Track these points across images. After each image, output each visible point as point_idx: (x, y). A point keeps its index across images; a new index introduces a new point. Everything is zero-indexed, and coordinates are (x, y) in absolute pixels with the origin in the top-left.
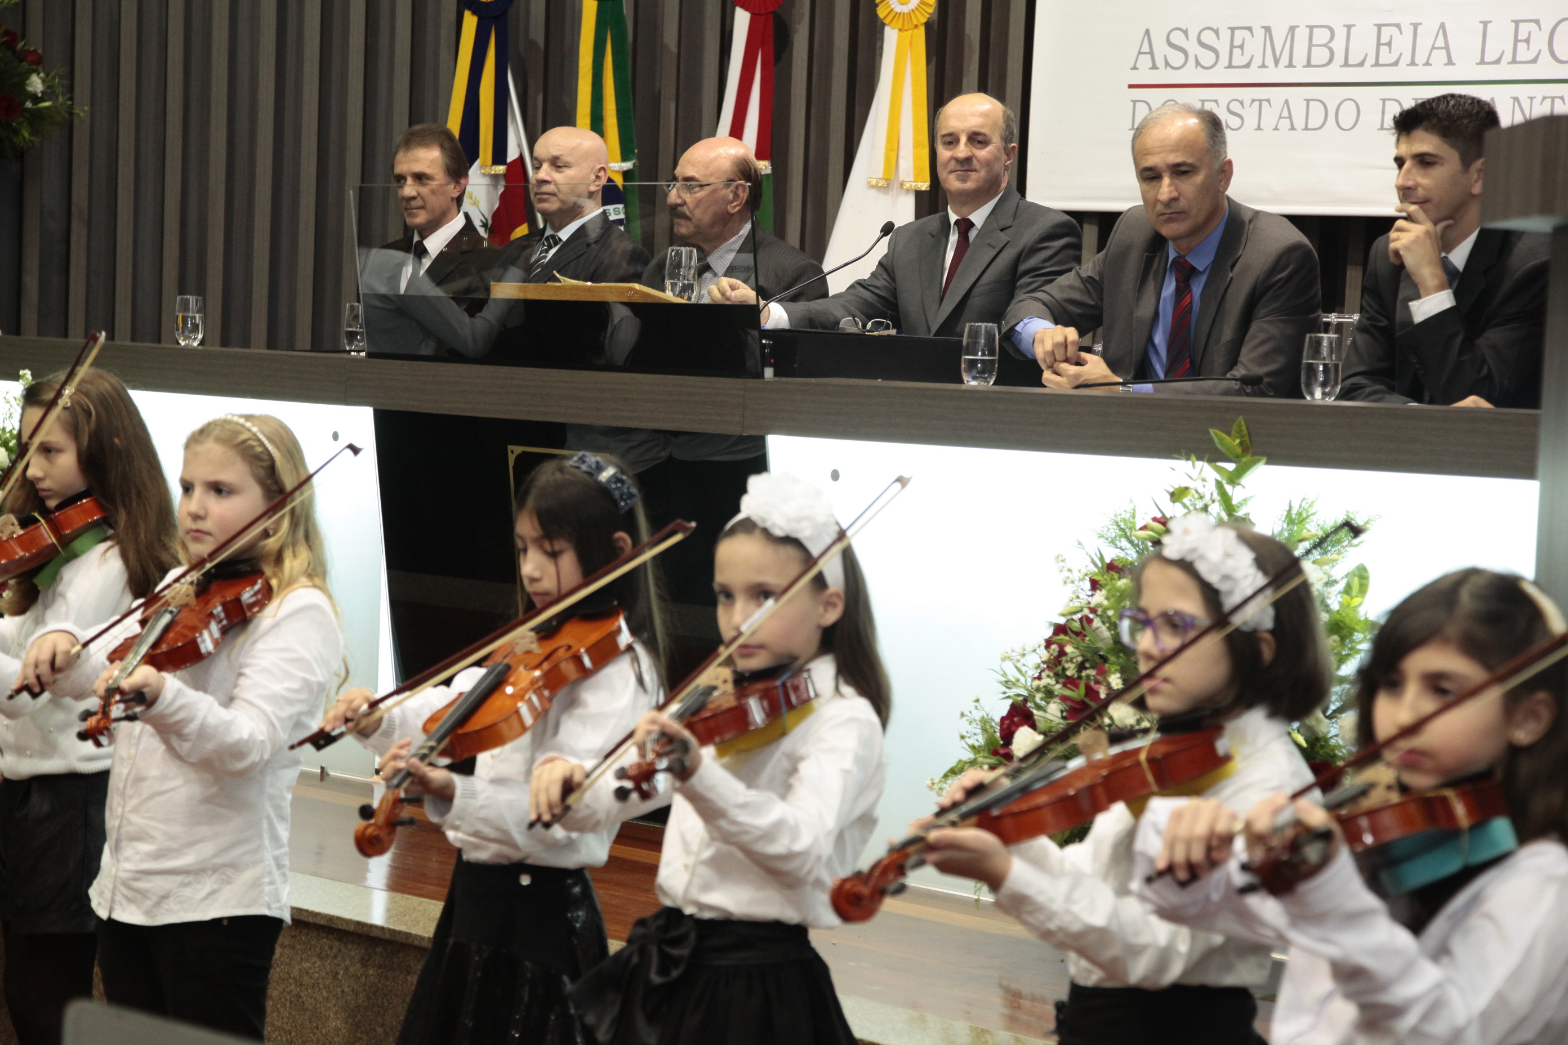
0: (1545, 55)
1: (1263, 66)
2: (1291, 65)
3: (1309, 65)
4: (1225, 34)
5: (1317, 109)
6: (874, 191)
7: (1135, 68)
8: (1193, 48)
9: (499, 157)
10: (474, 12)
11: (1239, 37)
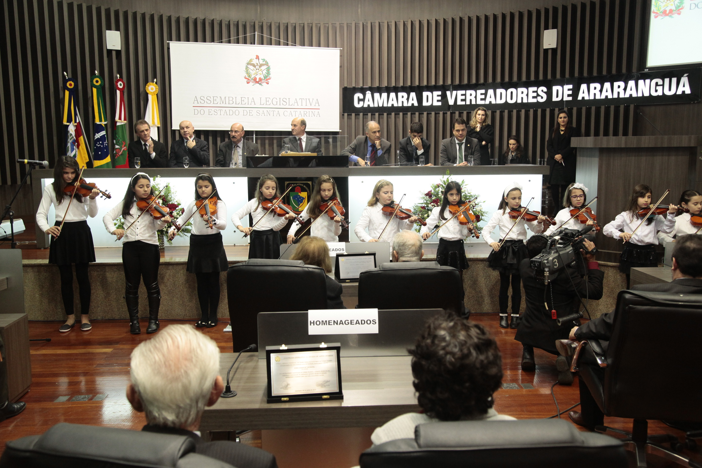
0: (271, 104)
2: (226, 104)
3: (229, 104)
4: (212, 98)
5: (231, 112)
7: (194, 103)
8: (206, 100)
9: (75, 122)
10: (68, 90)
11: (215, 98)
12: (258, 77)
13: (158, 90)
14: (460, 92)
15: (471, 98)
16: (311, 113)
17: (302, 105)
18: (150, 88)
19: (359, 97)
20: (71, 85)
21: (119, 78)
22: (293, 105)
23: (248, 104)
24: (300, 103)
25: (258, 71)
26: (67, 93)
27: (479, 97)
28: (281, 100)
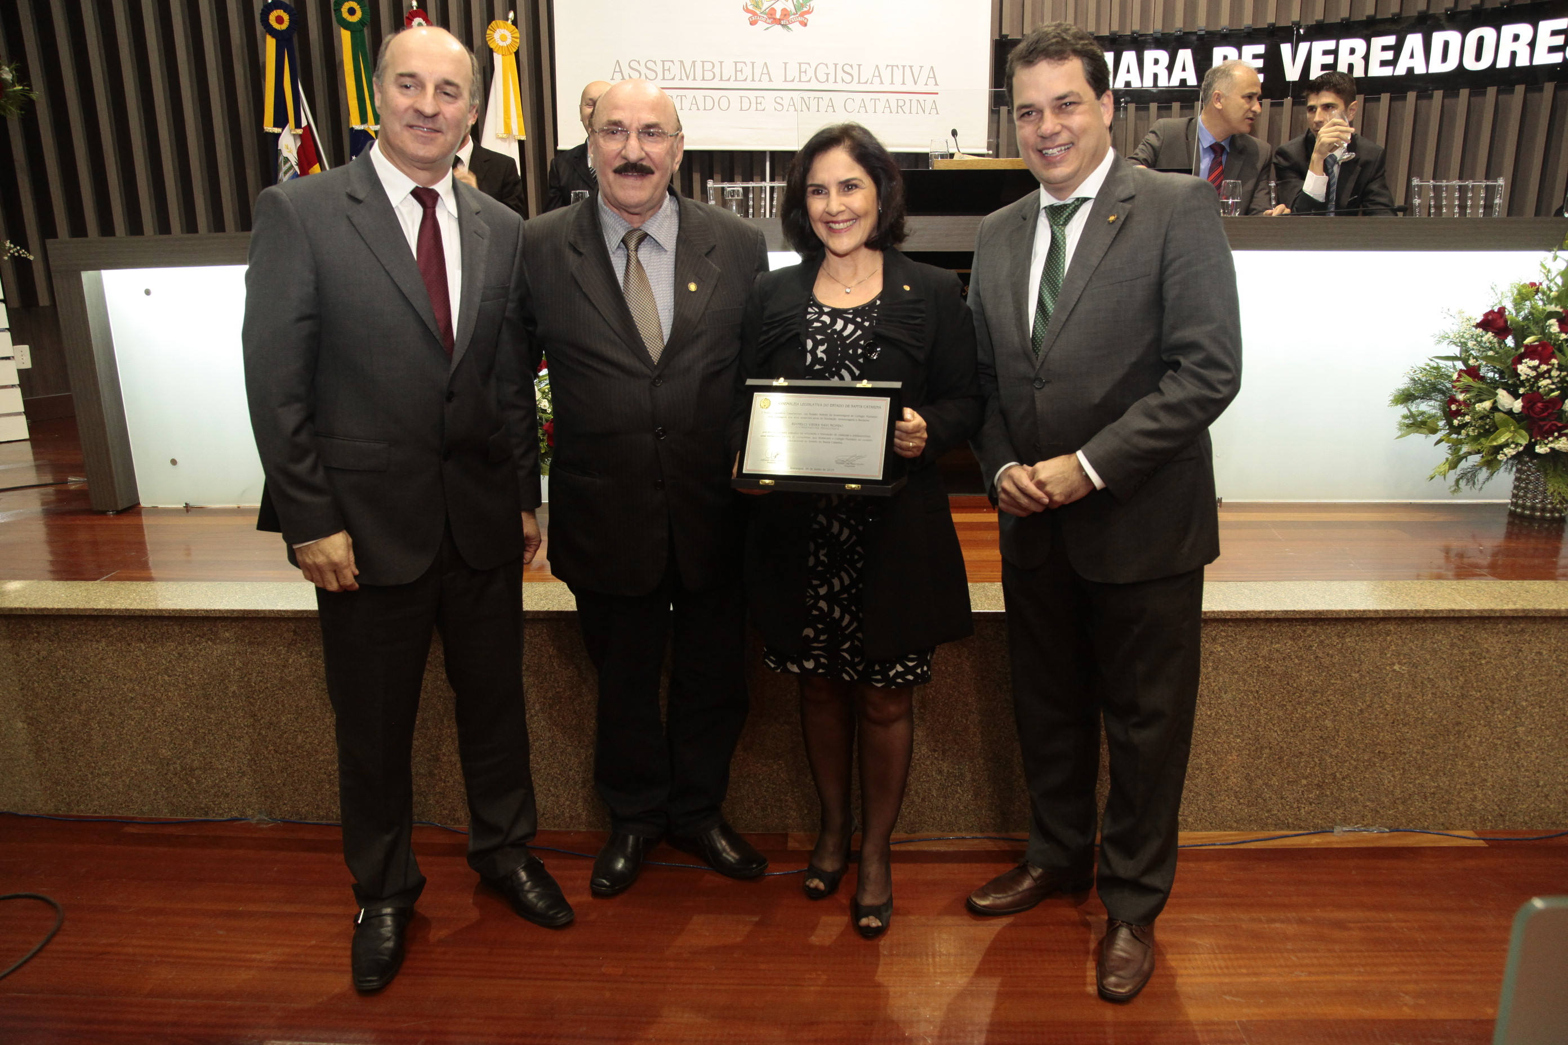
0: (813, 79)
1: (681, 79)
2: (694, 79)
3: (703, 79)
4: (659, 64)
5: (709, 100)
6: (499, 141)
8: (643, 70)
9: (298, 124)
10: (273, 37)
11: (667, 65)
12: (779, 7)
13: (518, 41)
14: (1320, 46)
15: (1352, 59)
16: (914, 103)
17: (892, 83)
18: (497, 36)
20: (279, 19)
21: (415, 9)
22: (869, 81)
23: (753, 80)
24: (886, 79)
26: (271, 44)
27: (1377, 55)
28: (839, 68)
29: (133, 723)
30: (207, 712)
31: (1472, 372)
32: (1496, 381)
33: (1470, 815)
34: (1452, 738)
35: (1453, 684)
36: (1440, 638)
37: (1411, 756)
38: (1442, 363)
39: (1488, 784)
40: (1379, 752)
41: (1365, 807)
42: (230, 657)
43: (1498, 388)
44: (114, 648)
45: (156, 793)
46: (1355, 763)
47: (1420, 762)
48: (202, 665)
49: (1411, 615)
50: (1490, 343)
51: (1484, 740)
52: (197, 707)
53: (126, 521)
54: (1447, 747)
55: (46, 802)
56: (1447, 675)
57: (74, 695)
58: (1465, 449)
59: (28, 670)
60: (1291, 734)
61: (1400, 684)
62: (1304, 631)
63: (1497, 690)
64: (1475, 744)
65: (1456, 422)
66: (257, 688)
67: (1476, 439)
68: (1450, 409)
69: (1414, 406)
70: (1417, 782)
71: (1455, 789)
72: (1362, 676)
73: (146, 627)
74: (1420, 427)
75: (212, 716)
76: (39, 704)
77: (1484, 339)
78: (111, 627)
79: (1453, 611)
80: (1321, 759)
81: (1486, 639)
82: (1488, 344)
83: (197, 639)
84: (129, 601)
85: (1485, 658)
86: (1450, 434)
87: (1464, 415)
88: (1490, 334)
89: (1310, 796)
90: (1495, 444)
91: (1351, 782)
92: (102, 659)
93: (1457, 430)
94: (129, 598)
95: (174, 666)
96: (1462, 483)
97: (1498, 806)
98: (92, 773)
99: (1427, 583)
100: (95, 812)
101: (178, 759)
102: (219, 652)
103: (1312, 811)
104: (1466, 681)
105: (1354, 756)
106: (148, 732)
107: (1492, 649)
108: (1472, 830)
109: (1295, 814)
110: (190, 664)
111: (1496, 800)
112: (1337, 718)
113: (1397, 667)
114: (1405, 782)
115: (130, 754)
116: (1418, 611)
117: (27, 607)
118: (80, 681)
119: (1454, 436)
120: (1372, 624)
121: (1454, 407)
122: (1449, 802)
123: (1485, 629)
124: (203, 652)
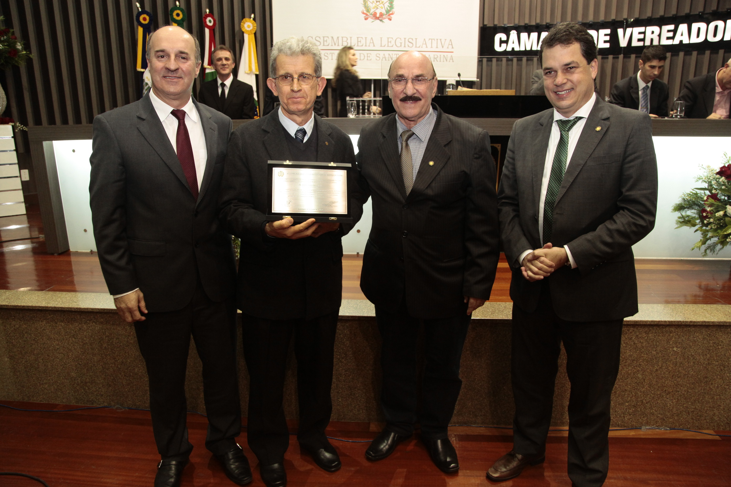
0: (394, 45)
1: (332, 46)
2: (338, 45)
4: (322, 38)
6: (246, 75)
10: (142, 27)
11: (325, 39)
12: (378, 12)
13: (255, 28)
14: (637, 30)
15: (653, 36)
16: (442, 57)
17: (432, 47)
18: (246, 25)
19: (501, 39)
20: (145, 19)
21: (208, 13)
22: (421, 47)
23: (366, 46)
24: (429, 45)
25: (378, 3)
26: (140, 30)
27: (665, 34)
28: (407, 40)
29: (58, 360)
30: (93, 356)
31: (714, 196)
32: (726, 200)
33: (711, 423)
34: (703, 385)
35: (704, 358)
36: (697, 335)
37: (681, 393)
38: (698, 191)
39: (721, 408)
40: (665, 390)
41: (658, 417)
42: (103, 331)
43: (726, 205)
44: (50, 325)
45: (69, 393)
46: (653, 396)
47: (686, 396)
48: (90, 334)
49: (683, 324)
50: (723, 182)
51: (719, 386)
52: (88, 353)
53: (62, 258)
54: (700, 389)
55: (18, 396)
56: (701, 353)
57: (31, 346)
58: (710, 234)
59: (10, 334)
60: (621, 380)
61: (676, 358)
62: (628, 330)
63: (727, 361)
64: (714, 388)
65: (705, 222)
66: (116, 346)
67: (715, 230)
68: (703, 215)
69: (684, 212)
70: (685, 405)
71: (704, 409)
72: (657, 353)
73: (64, 315)
74: (687, 223)
75: (95, 358)
76: (15, 350)
77: (720, 180)
78: (48, 315)
79: (705, 322)
80: (636, 393)
81: (721, 336)
82: (722, 183)
83: (88, 321)
84: (57, 303)
85: (721, 345)
86: (702, 227)
87: (710, 218)
88: (723, 178)
89: (630, 411)
90: (725, 233)
91: (651, 404)
92: (44, 329)
93: (707, 225)
94: (57, 301)
95: (77, 334)
96: (708, 251)
97: (727, 419)
98: (39, 383)
99: (691, 305)
100: (41, 401)
101: (79, 377)
102: (98, 328)
103: (630, 418)
104: (711, 356)
105: (653, 392)
106: (65, 364)
107: (724, 341)
108: (713, 430)
109: (622, 420)
110: (85, 333)
111: (725, 415)
112: (644, 373)
113: (675, 349)
114: (678, 406)
115: (57, 374)
116: (686, 322)
117: (9, 304)
118: (34, 340)
119: (704, 228)
120: (663, 328)
121: (704, 214)
122: (700, 416)
123: (721, 331)
124: (91, 328)
